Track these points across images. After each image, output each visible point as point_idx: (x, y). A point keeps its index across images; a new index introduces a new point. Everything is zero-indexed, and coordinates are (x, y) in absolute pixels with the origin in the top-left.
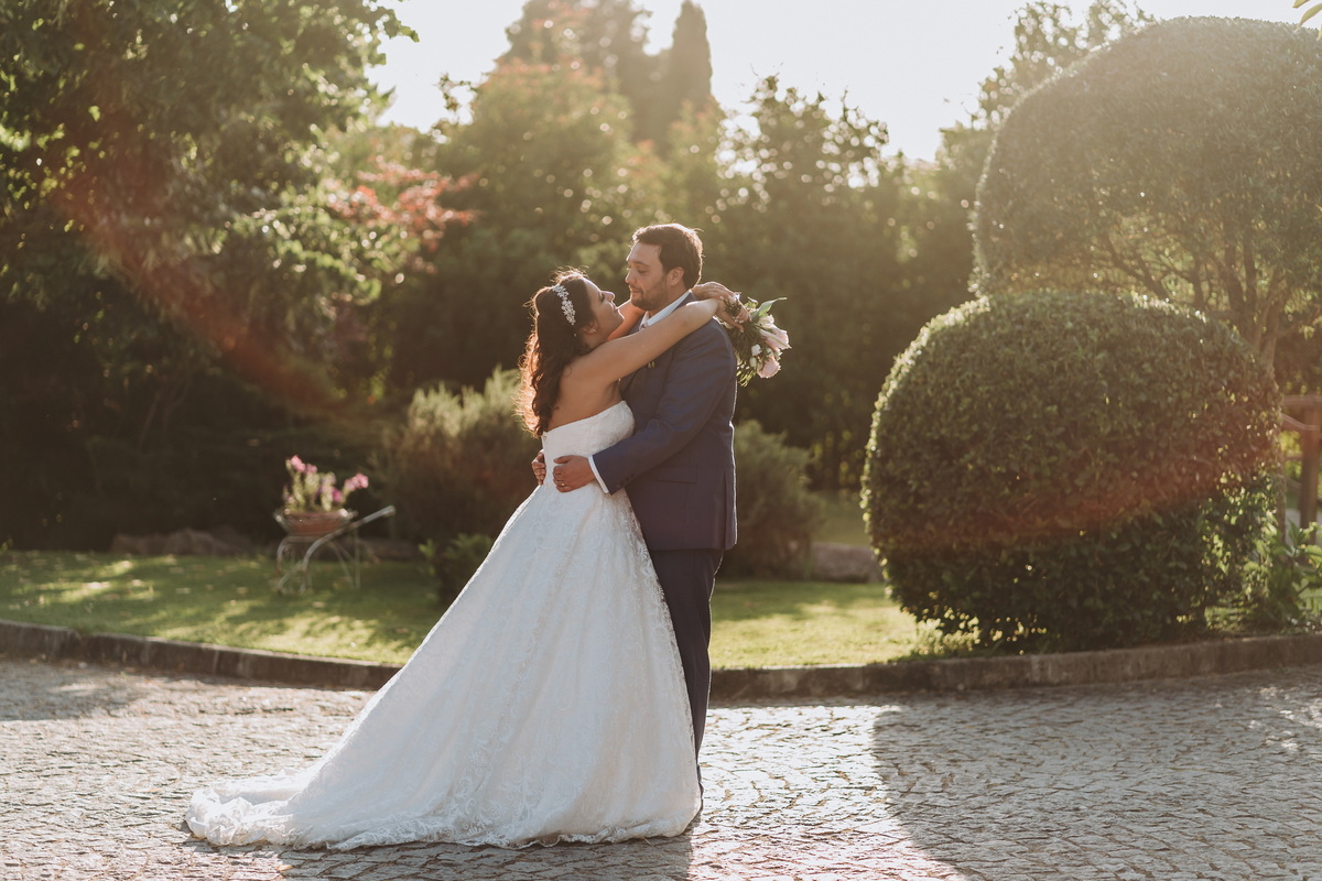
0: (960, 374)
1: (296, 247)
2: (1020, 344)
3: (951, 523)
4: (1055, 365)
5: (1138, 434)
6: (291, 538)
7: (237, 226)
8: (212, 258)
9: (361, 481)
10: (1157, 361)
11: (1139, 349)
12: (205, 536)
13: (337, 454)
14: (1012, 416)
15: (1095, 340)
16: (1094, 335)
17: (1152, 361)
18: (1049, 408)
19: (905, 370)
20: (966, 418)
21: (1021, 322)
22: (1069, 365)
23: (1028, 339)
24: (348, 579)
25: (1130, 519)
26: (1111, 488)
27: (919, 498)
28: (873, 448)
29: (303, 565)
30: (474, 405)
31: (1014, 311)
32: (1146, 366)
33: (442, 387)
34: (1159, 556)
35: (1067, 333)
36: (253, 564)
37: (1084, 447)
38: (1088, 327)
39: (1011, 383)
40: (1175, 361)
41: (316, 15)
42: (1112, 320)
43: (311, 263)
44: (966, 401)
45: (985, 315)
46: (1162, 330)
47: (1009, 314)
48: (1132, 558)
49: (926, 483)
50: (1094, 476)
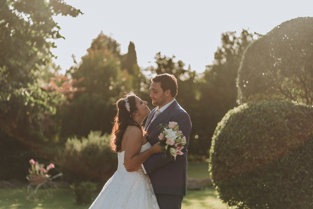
0: (241, 128)
1: (32, 99)
2: (260, 118)
3: (240, 175)
4: (272, 124)
5: (299, 145)
6: (32, 184)
7: (15, 93)
8: (7, 101)
9: (52, 166)
10: (304, 122)
11: (298, 118)
12: (8, 183)
13: (46, 157)
14: (259, 141)
15: (284, 115)
16: (284, 114)
17: (302, 121)
18: (271, 138)
19: (222, 127)
20: (244, 142)
21: (260, 110)
22: (277, 124)
23: (263, 116)
24: (49, 195)
25: (298, 172)
26: (292, 163)
27: (229, 168)
28: (213, 152)
29: (35, 191)
30: (85, 142)
31: (257, 107)
32: (301, 123)
33: (75, 137)
34: (307, 184)
35: (275, 114)
36: (21, 191)
37: (283, 150)
38: (281, 112)
39: (259, 130)
40: (309, 121)
41: (36, 34)
42: (288, 109)
43: (36, 104)
44: (244, 136)
45: (247, 109)
46: (304, 112)
47: (255, 108)
48: (299, 185)
49: (232, 163)
50: (286, 159)
